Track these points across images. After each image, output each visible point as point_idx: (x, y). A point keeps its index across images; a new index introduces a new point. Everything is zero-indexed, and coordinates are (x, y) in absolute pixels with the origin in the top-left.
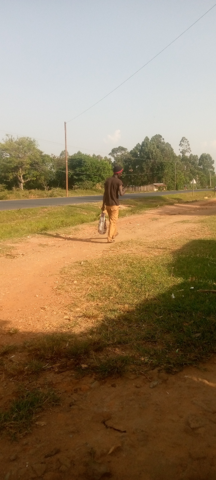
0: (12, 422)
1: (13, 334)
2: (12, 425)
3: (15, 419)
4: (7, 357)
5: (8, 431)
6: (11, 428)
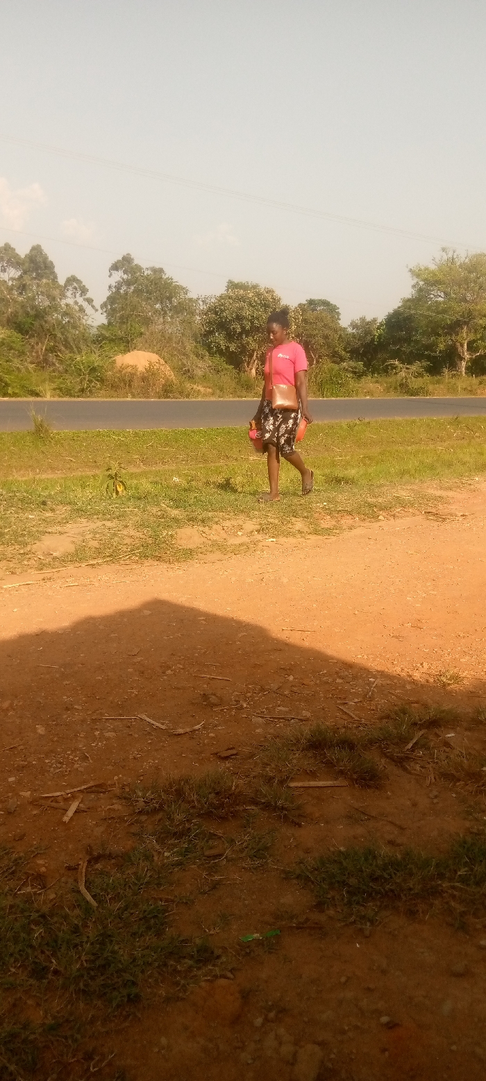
0: (457, 885)
1: (449, 684)
4: (437, 732)
5: (448, 903)
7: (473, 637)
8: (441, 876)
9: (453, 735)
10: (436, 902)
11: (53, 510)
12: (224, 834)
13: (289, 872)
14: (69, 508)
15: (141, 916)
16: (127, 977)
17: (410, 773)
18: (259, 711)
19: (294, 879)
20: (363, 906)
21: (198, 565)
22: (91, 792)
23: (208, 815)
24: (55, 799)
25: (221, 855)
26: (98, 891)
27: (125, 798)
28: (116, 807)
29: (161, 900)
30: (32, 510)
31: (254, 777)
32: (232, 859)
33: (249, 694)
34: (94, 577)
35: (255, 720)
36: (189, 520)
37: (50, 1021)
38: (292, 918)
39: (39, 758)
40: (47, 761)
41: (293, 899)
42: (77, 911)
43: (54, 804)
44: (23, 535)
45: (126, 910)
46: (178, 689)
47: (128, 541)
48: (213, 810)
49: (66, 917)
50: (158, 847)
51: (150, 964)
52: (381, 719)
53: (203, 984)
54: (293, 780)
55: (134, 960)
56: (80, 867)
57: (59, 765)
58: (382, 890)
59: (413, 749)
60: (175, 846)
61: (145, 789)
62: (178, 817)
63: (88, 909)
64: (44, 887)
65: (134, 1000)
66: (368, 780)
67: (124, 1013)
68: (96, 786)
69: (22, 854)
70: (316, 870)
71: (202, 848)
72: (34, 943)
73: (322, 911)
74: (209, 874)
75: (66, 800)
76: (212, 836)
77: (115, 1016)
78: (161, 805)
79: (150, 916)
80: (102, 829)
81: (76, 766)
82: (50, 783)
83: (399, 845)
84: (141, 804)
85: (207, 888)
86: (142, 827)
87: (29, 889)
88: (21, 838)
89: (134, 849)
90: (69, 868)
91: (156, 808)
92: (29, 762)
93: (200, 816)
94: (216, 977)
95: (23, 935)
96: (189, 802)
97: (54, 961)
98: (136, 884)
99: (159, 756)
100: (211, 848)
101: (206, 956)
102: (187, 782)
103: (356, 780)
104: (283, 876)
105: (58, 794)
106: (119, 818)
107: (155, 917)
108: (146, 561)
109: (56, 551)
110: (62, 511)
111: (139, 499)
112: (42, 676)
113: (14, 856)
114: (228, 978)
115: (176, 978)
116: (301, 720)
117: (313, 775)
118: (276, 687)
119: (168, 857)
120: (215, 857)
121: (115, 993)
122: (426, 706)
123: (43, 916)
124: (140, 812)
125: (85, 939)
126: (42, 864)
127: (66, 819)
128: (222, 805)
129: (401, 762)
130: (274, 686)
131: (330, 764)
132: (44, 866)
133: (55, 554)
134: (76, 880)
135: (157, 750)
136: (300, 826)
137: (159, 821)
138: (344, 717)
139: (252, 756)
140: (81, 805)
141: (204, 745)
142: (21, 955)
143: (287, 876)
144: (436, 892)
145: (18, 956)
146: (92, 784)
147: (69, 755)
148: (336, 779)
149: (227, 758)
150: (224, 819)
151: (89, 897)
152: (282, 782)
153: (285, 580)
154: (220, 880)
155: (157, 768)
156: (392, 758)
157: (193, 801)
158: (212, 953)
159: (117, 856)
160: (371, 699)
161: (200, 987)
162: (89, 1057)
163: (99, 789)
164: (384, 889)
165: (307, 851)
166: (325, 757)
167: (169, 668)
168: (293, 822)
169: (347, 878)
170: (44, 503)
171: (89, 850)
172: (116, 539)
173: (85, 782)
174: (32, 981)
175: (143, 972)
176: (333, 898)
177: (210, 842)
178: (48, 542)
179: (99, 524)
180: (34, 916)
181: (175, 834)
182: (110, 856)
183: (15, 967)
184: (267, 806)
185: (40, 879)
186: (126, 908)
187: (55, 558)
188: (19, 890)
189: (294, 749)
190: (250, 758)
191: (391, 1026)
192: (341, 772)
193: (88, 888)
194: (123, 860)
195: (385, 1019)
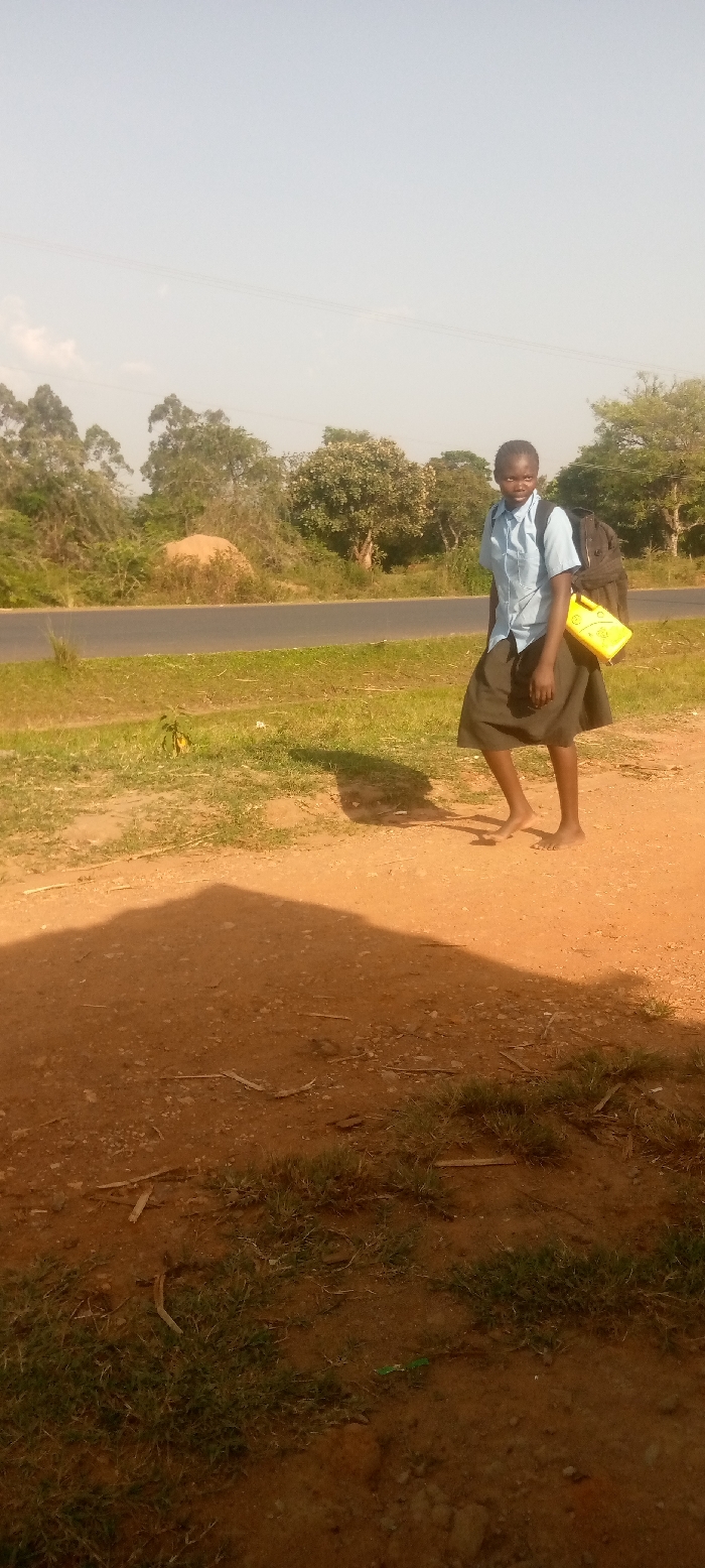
0: (666, 1294)
1: (655, 1018)
2: (663, 1305)
3: (672, 1287)
4: (638, 1086)
5: (652, 1317)
6: (660, 1310)
7: (689, 949)
8: (643, 1283)
9: (660, 1089)
10: (637, 1317)
11: (87, 778)
12: (349, 1233)
13: (440, 1282)
14: (111, 774)
15: (242, 1344)
16: (228, 1424)
17: (600, 1144)
18: (390, 1063)
19: (444, 1290)
20: (540, 1324)
21: (298, 853)
22: (165, 1181)
23: (327, 1208)
24: (116, 1191)
25: (346, 1262)
26: (182, 1313)
27: (212, 1188)
28: (201, 1199)
29: (268, 1323)
30: (59, 779)
31: (388, 1155)
32: (362, 1267)
33: (376, 1040)
34: (153, 875)
35: (385, 1074)
36: (283, 787)
37: (128, 1483)
38: (443, 1343)
39: (91, 1136)
40: (102, 1140)
41: (443, 1317)
42: (156, 1341)
43: (114, 1198)
44: (48, 817)
45: (221, 1336)
46: (278, 1033)
47: (196, 820)
48: (333, 1201)
49: (141, 1349)
50: (260, 1253)
51: (257, 1408)
52: (561, 1069)
53: (328, 1430)
54: (441, 1157)
55: (236, 1402)
56: (156, 1281)
57: (119, 1145)
58: (564, 1302)
59: (604, 1110)
60: (282, 1251)
61: (239, 1175)
62: (287, 1212)
63: (170, 1338)
64: (109, 1310)
65: (238, 1453)
66: (543, 1154)
67: (226, 1470)
68: (171, 1172)
69: (76, 1267)
70: (475, 1278)
71: (320, 1253)
72: (102, 1383)
73: (484, 1333)
74: (331, 1288)
75: (131, 1191)
76: (333, 1236)
77: (214, 1475)
78: (262, 1196)
79: (254, 1344)
80: (182, 1230)
81: (142, 1145)
82: (108, 1169)
83: (586, 1242)
84: (234, 1195)
85: (328, 1306)
86: (237, 1226)
87: (90, 1313)
88: (74, 1244)
89: (228, 1256)
90: (142, 1284)
91: (254, 1200)
92: (78, 1142)
93: (314, 1209)
94: (345, 1421)
95: (84, 1373)
96: (300, 1191)
97: (128, 1406)
98: (233, 1303)
99: (255, 1129)
100: (332, 1252)
101: (330, 1394)
102: (295, 1163)
103: (527, 1155)
104: (429, 1287)
105: (119, 1184)
106: (205, 1215)
107: (260, 1346)
108: (223, 849)
109: (94, 838)
110: (102, 779)
111: (210, 757)
112: (88, 1020)
113: (66, 1270)
114: (361, 1422)
115: (291, 1422)
116: (450, 1074)
117: (468, 1150)
118: (414, 1029)
119: (274, 1267)
120: (337, 1264)
121: (212, 1446)
122: (623, 1050)
123: (111, 1348)
124: (233, 1207)
125: (169, 1377)
126: (103, 1280)
127: (133, 1218)
128: (343, 1195)
129: (587, 1129)
130: (411, 1027)
131: (490, 1134)
132: (106, 1281)
133: (94, 842)
134: (151, 1300)
135: (251, 1120)
136: (452, 1219)
137: (261, 1216)
138: (510, 1068)
139: (383, 1126)
140: (153, 1198)
141: (316, 1110)
142: (85, 1400)
143: (435, 1287)
144: (637, 1305)
145: (81, 1401)
146: (165, 1169)
147: (131, 1130)
148: (499, 1155)
149: (349, 1129)
150: (347, 1212)
151: (170, 1322)
152: (425, 1161)
153: (422, 873)
154: (345, 1295)
155: (253, 1145)
156: (575, 1124)
157: (305, 1190)
158: (339, 1390)
159: (205, 1266)
160: (547, 1041)
161: (324, 1434)
162: (183, 1527)
163: (176, 1175)
164: (566, 1302)
165: (462, 1253)
166: (484, 1125)
167: (264, 1004)
168: (442, 1214)
169: (517, 1289)
170: (75, 769)
171: (167, 1260)
172: (180, 817)
173: (156, 1167)
174: (101, 1432)
175: (248, 1417)
176: (498, 1315)
177: (331, 1244)
178: (83, 825)
179: (155, 796)
180: (99, 1347)
181: (282, 1235)
182: (196, 1266)
183: (78, 1415)
184: (405, 1194)
185: (103, 1299)
186: (221, 1334)
187: (94, 848)
188: (76, 1315)
189: (441, 1114)
190: (381, 1128)
191: (577, 1479)
192: (506, 1145)
193: (169, 1310)
194: (214, 1271)
195: (569, 1470)
